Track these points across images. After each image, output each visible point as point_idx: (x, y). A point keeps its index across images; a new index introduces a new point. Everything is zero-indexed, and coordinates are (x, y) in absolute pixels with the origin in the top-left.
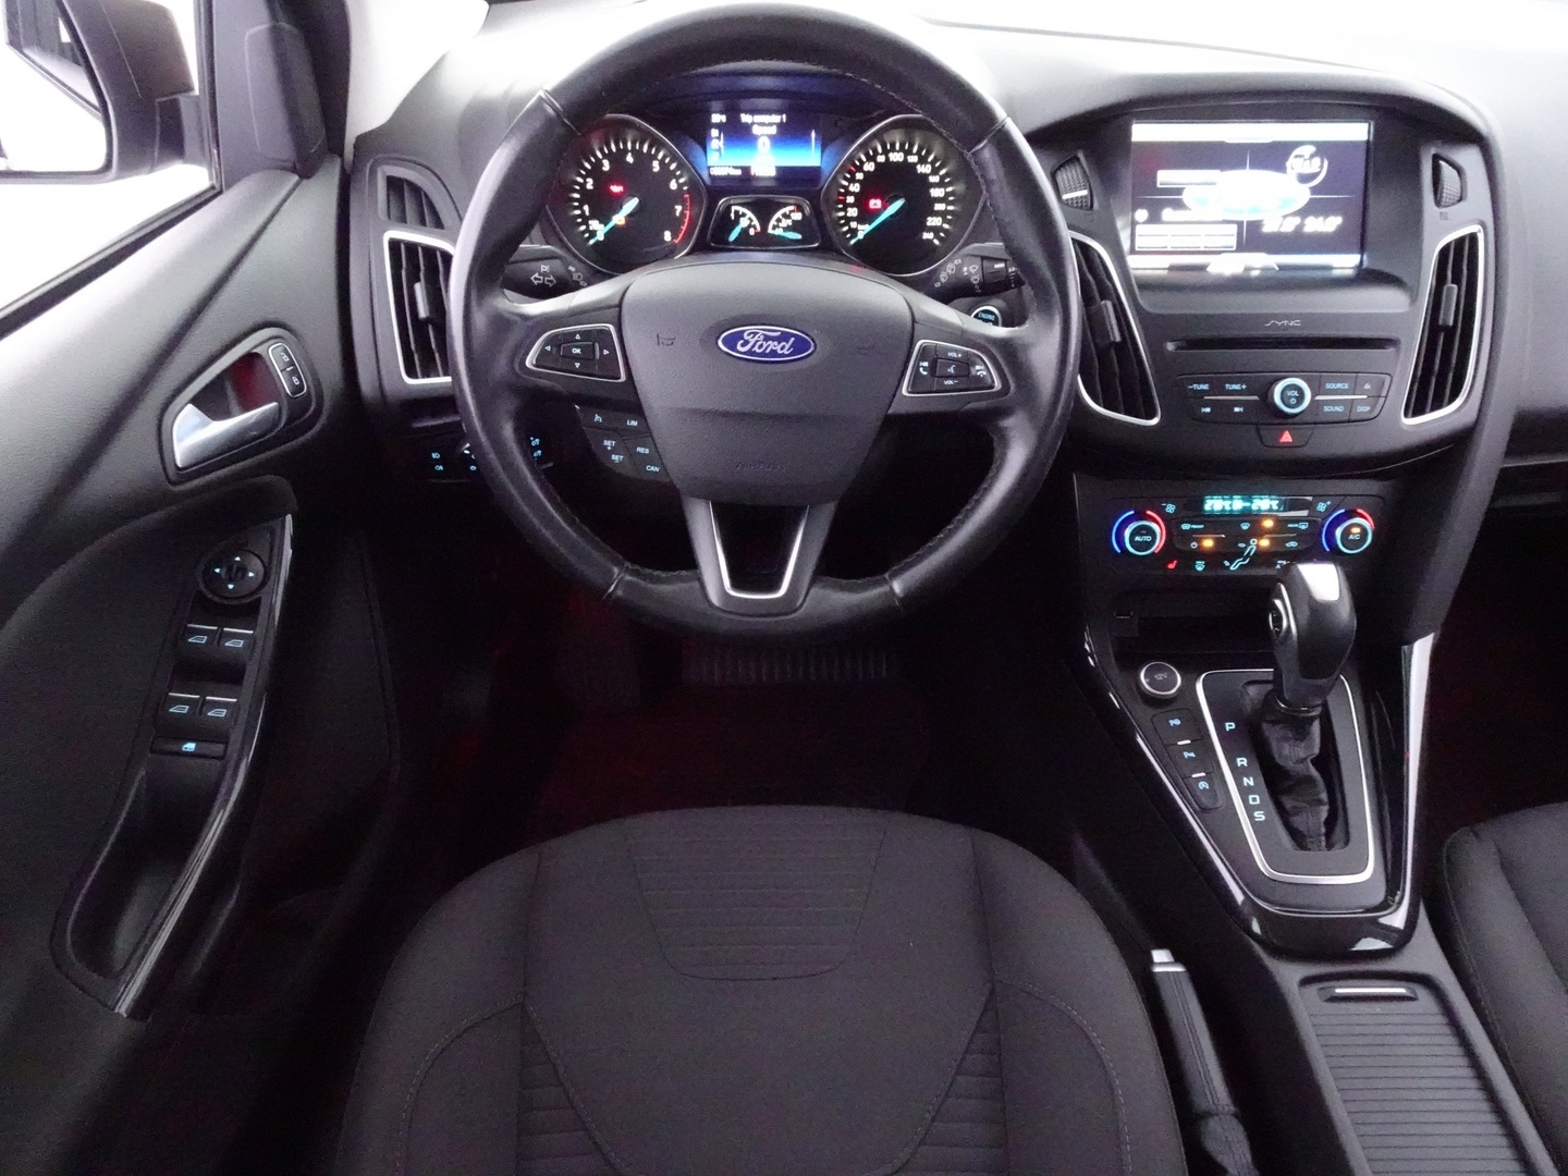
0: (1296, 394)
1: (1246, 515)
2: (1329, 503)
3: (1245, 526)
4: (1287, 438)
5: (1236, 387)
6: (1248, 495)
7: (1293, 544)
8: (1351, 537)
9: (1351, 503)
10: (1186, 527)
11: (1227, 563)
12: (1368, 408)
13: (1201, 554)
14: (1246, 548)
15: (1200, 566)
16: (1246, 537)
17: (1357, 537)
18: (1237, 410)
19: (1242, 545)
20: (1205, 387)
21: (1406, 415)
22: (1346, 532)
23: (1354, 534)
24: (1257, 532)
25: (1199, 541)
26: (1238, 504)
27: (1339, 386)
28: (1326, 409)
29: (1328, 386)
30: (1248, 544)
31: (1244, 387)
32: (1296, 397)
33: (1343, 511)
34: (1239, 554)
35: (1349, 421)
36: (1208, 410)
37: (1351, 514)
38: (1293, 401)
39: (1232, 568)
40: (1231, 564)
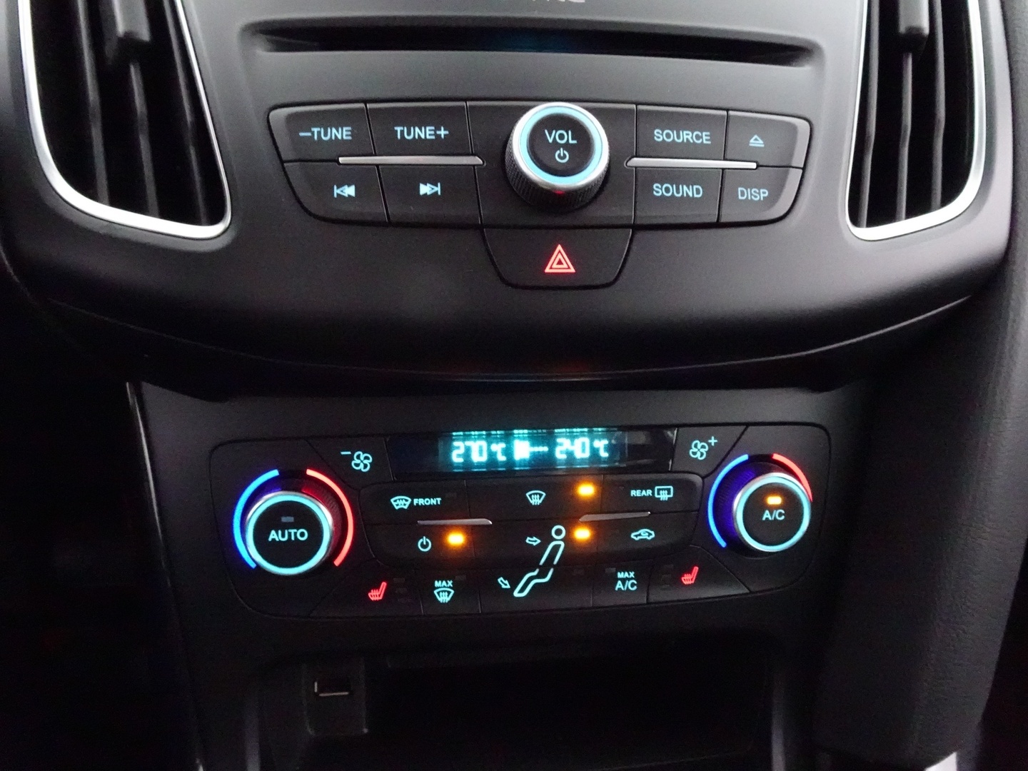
0: (569, 138)
1: (542, 471)
2: (713, 441)
3: (536, 499)
4: (560, 263)
5: (427, 133)
6: (544, 427)
7: (645, 534)
8: (767, 515)
9: (758, 439)
10: (401, 502)
11: (504, 583)
12: (764, 193)
13: (443, 564)
14: (542, 547)
15: (444, 592)
16: (541, 522)
17: (778, 515)
18: (425, 189)
19: (534, 541)
20: (343, 133)
21: (855, 220)
22: (756, 504)
23: (772, 509)
24: (565, 510)
25: (437, 535)
26: (523, 449)
27: (687, 136)
28: (659, 190)
29: (660, 135)
30: (547, 539)
31: (443, 132)
32: (567, 146)
33: (745, 457)
34: (529, 560)
35: (718, 225)
36: (350, 191)
37: (761, 464)
38: (562, 157)
39: (516, 594)
40: (514, 586)
